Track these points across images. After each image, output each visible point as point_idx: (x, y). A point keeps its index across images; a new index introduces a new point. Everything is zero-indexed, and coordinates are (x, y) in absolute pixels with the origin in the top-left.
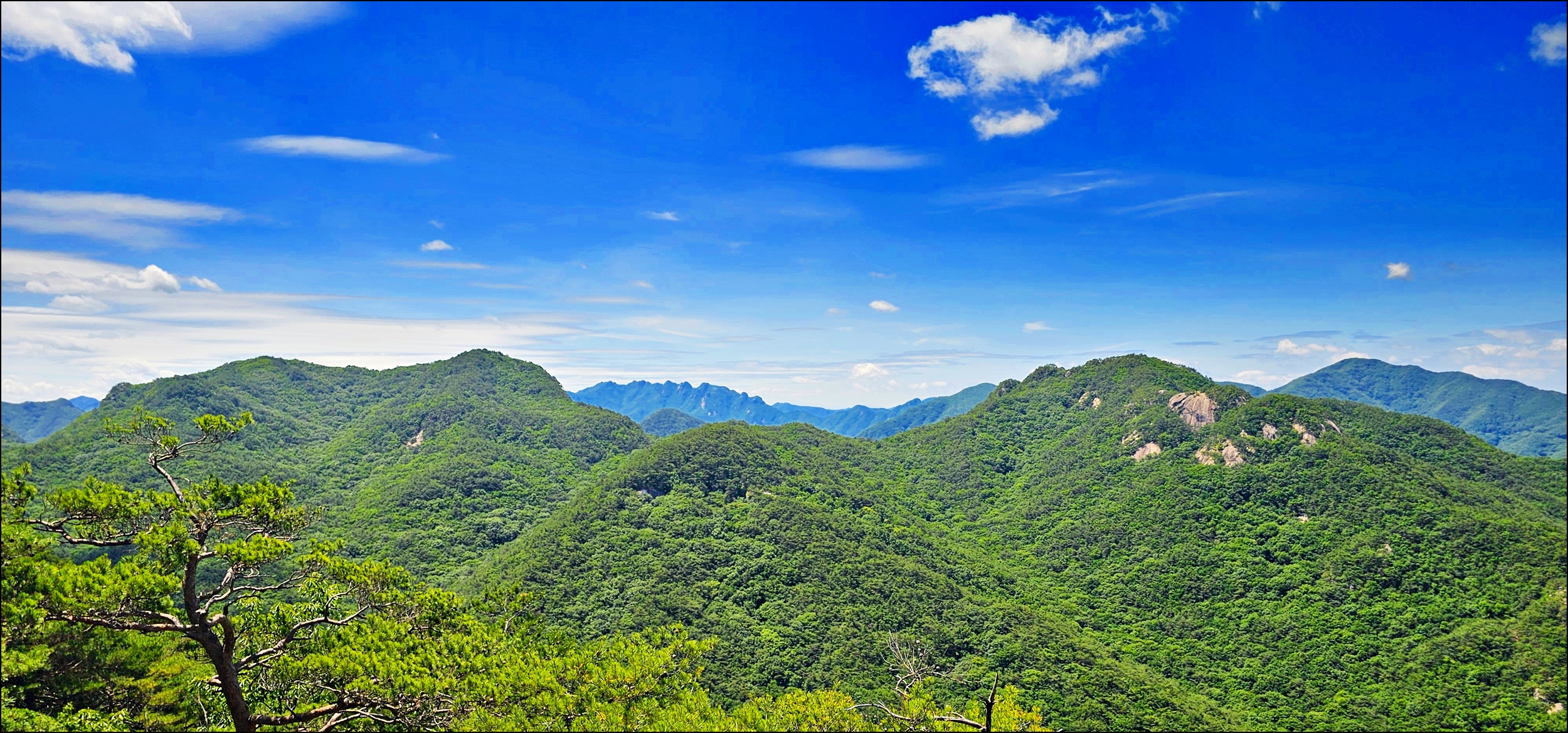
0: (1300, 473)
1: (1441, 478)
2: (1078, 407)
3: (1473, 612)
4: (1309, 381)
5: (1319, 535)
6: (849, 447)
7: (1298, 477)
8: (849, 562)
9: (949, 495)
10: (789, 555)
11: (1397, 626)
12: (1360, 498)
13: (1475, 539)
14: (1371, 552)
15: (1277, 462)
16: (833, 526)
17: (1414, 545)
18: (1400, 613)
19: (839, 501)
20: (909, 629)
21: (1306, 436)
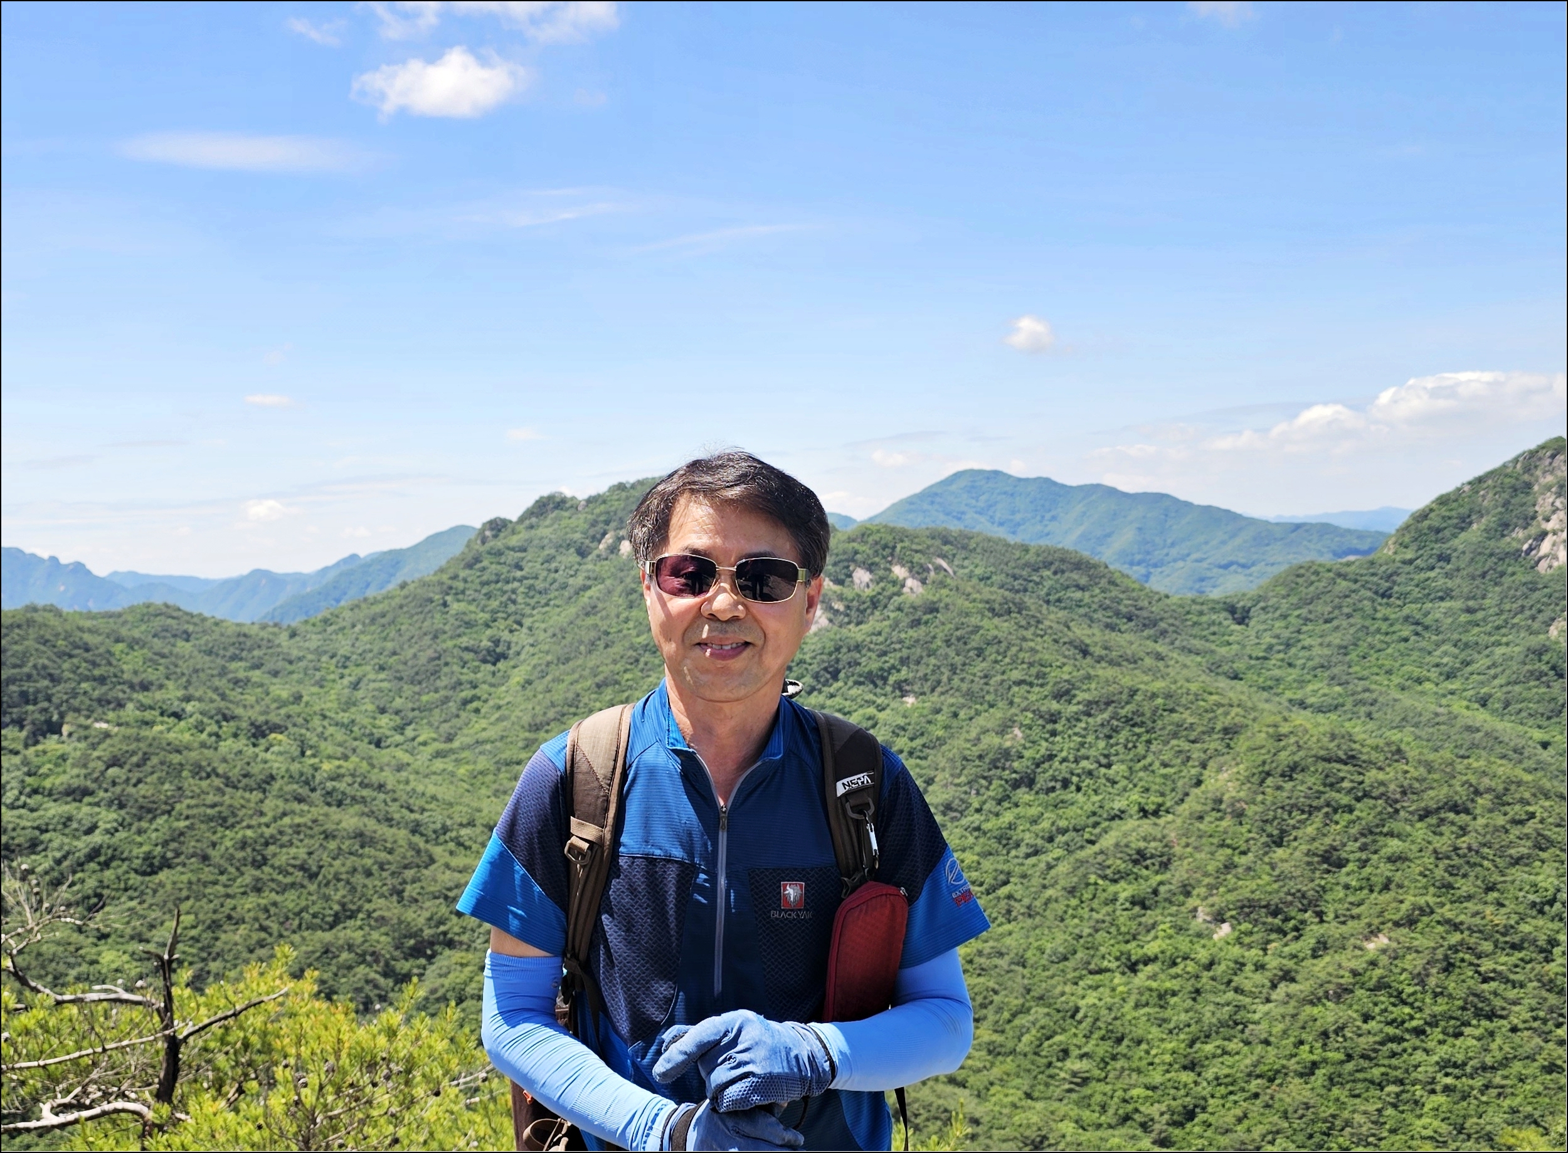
0: (903, 635)
1: (1080, 631)
2: (598, 556)
3: (1123, 812)
4: (912, 504)
5: (929, 722)
6: (242, 639)
7: (901, 642)
8: (249, 827)
9: (410, 705)
10: (144, 824)
11: (1032, 842)
12: (980, 667)
13: (1123, 712)
14: (996, 740)
15: (874, 622)
16: (220, 771)
17: (1049, 727)
18: (1034, 822)
19: (227, 728)
20: (350, 923)
21: (910, 582)
